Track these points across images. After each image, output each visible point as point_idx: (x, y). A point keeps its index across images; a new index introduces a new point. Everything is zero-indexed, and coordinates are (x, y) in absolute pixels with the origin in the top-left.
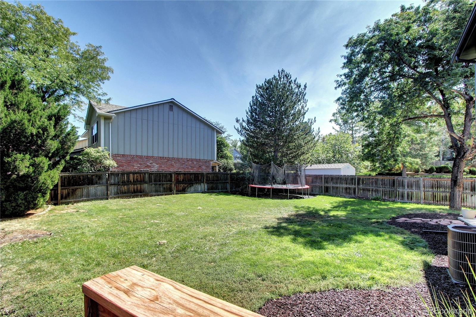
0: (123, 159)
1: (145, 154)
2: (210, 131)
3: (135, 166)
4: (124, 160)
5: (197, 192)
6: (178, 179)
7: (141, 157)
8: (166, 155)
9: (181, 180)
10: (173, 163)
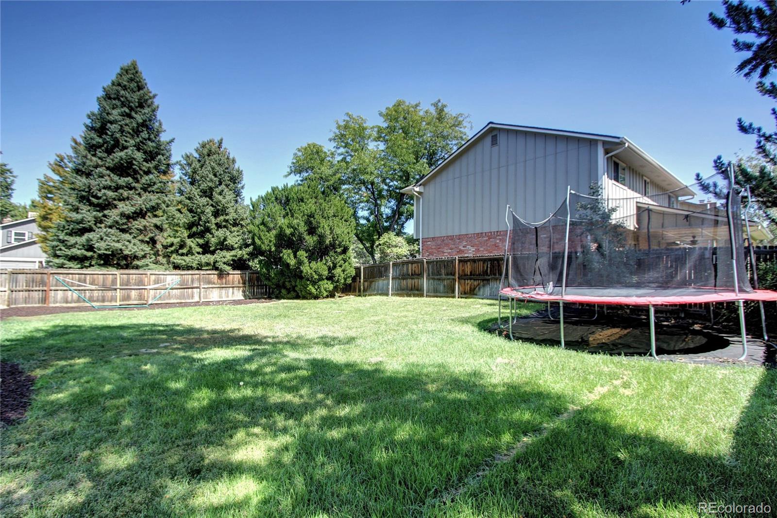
0: (434, 243)
1: (457, 233)
2: (584, 150)
3: (445, 253)
4: (433, 245)
5: (495, 297)
6: (463, 271)
7: (451, 238)
8: (486, 230)
9: (469, 274)
10: (498, 241)
